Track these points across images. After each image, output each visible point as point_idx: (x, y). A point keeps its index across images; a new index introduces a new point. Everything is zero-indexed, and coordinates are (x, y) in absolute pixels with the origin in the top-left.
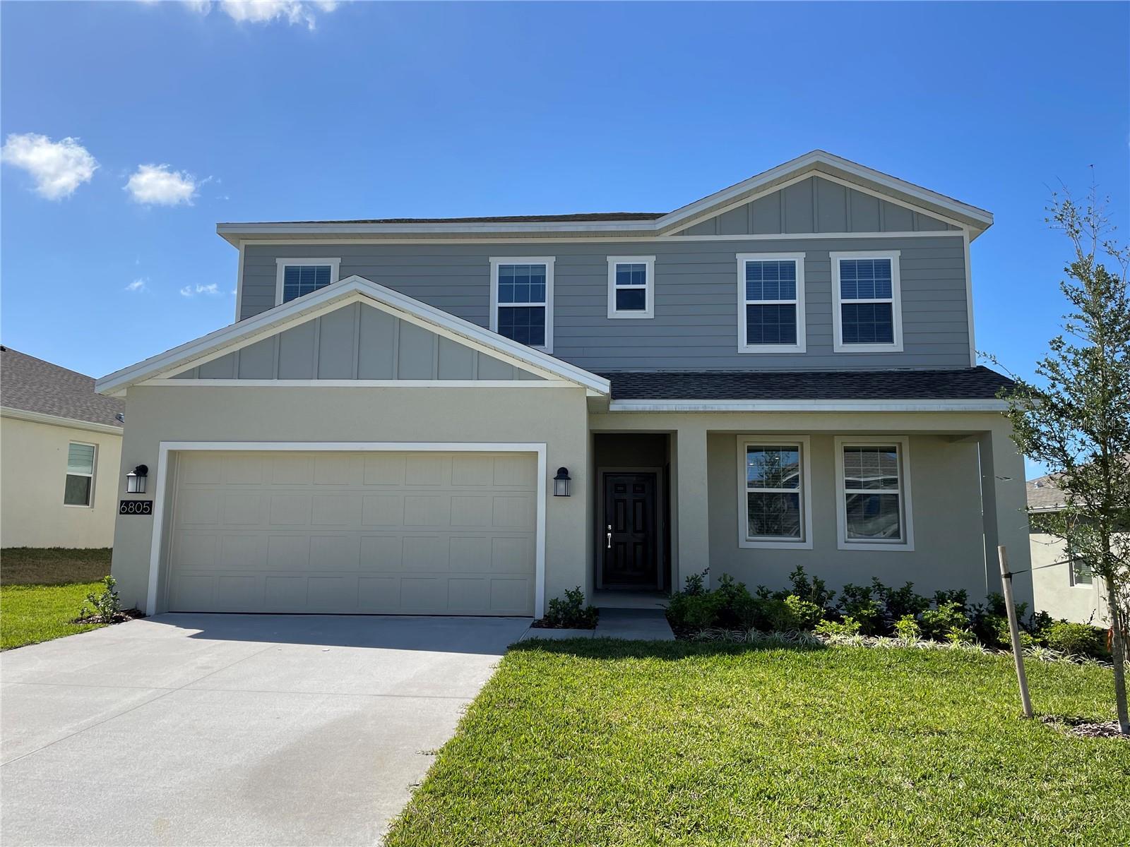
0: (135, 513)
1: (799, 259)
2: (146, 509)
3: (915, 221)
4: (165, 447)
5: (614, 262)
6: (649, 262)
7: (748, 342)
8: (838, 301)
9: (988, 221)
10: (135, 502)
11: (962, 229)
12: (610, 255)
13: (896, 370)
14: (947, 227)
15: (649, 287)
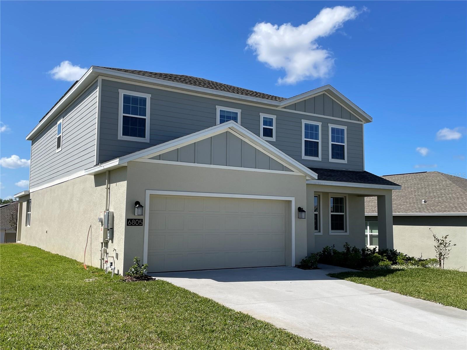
0: (135, 225)
1: (319, 124)
2: (141, 223)
3: (351, 117)
4: (148, 193)
5: (262, 116)
6: (274, 117)
7: (305, 155)
8: (331, 143)
9: (371, 120)
10: (135, 220)
11: (362, 121)
12: (261, 112)
13: (345, 170)
14: (359, 120)
15: (274, 128)
